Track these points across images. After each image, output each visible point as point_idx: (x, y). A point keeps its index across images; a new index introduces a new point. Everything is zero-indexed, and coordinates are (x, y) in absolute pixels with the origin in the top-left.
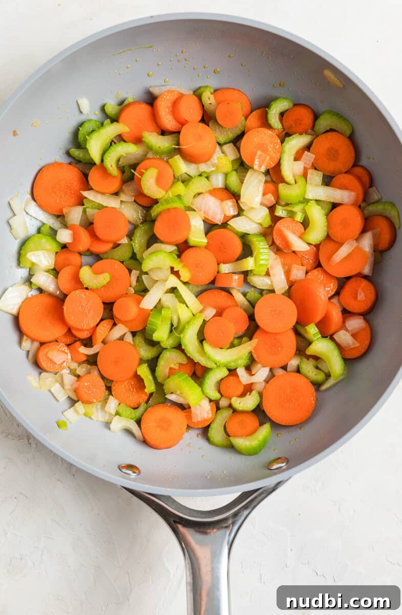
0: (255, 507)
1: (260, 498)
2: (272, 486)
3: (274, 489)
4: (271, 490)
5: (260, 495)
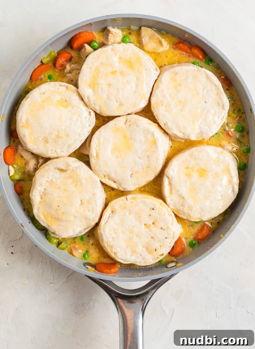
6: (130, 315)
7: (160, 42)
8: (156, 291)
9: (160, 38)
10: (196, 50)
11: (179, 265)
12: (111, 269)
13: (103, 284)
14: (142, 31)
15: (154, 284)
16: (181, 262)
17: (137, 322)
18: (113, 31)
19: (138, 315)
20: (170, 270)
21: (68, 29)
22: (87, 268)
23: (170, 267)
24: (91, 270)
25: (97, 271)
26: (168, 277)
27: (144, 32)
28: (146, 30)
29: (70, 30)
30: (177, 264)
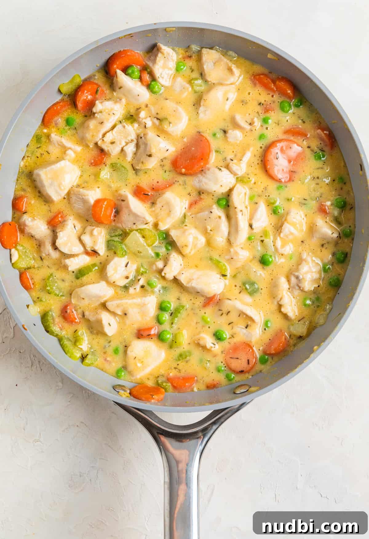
0: (222, 423)
1: (226, 416)
2: (237, 406)
3: (238, 409)
4: (236, 410)
5: (226, 414)
7: (230, 70)
9: (230, 64)
10: (282, 83)
11: (252, 389)
12: (153, 395)
13: (142, 416)
14: (203, 55)
15: (215, 416)
16: (256, 386)
18: (164, 50)
19: (192, 462)
20: (240, 397)
21: (96, 42)
22: (119, 392)
23: (239, 392)
24: (125, 395)
25: (132, 397)
27: (206, 55)
28: (208, 53)
29: (99, 44)
30: (250, 387)
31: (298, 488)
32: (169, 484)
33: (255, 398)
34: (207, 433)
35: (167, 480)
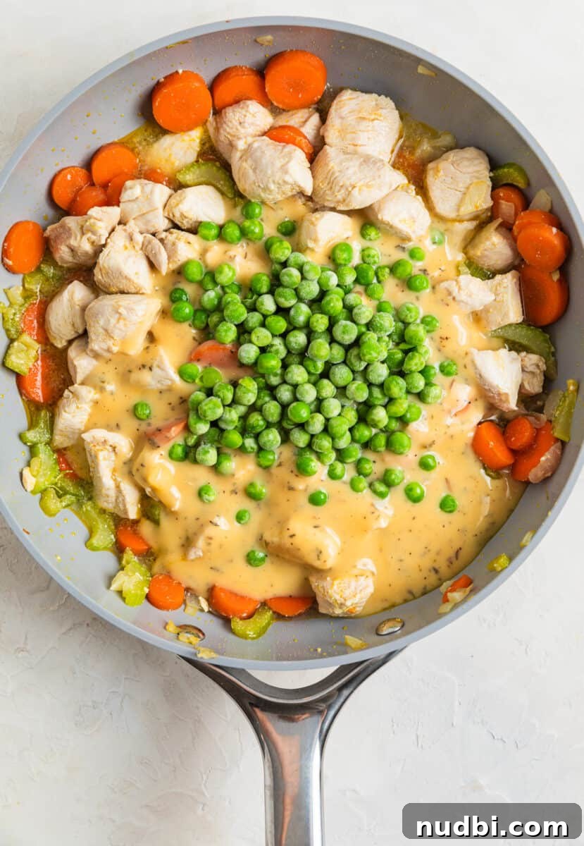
1: (365, 673)
3: (384, 661)
6: (290, 752)
8: (352, 692)
15: (347, 675)
16: (414, 622)
17: (308, 768)
19: (310, 751)
20: (387, 642)
21: (131, 54)
23: (385, 633)
26: (382, 657)
29: (135, 58)
31: (455, 724)
32: (272, 789)
33: (409, 644)
34: (334, 703)
35: (269, 782)
